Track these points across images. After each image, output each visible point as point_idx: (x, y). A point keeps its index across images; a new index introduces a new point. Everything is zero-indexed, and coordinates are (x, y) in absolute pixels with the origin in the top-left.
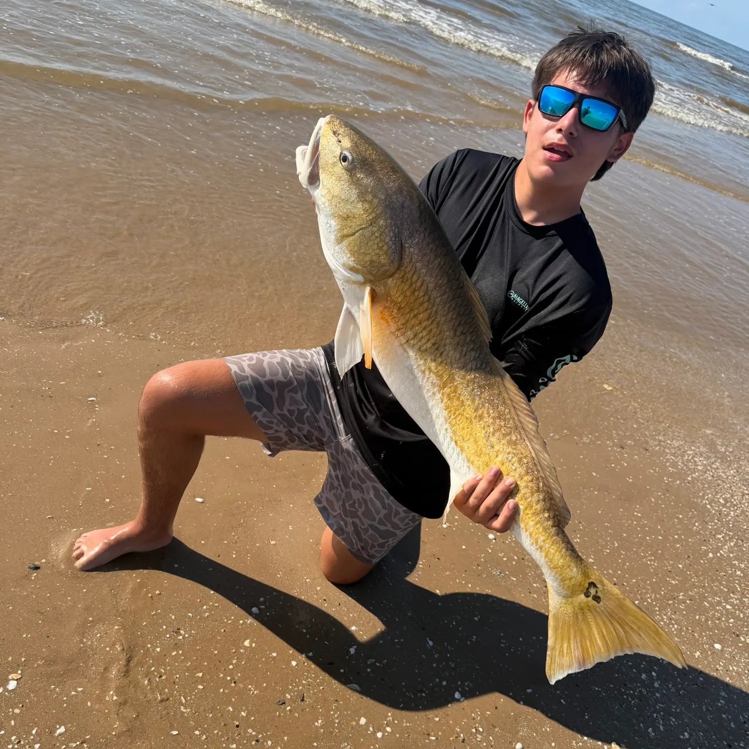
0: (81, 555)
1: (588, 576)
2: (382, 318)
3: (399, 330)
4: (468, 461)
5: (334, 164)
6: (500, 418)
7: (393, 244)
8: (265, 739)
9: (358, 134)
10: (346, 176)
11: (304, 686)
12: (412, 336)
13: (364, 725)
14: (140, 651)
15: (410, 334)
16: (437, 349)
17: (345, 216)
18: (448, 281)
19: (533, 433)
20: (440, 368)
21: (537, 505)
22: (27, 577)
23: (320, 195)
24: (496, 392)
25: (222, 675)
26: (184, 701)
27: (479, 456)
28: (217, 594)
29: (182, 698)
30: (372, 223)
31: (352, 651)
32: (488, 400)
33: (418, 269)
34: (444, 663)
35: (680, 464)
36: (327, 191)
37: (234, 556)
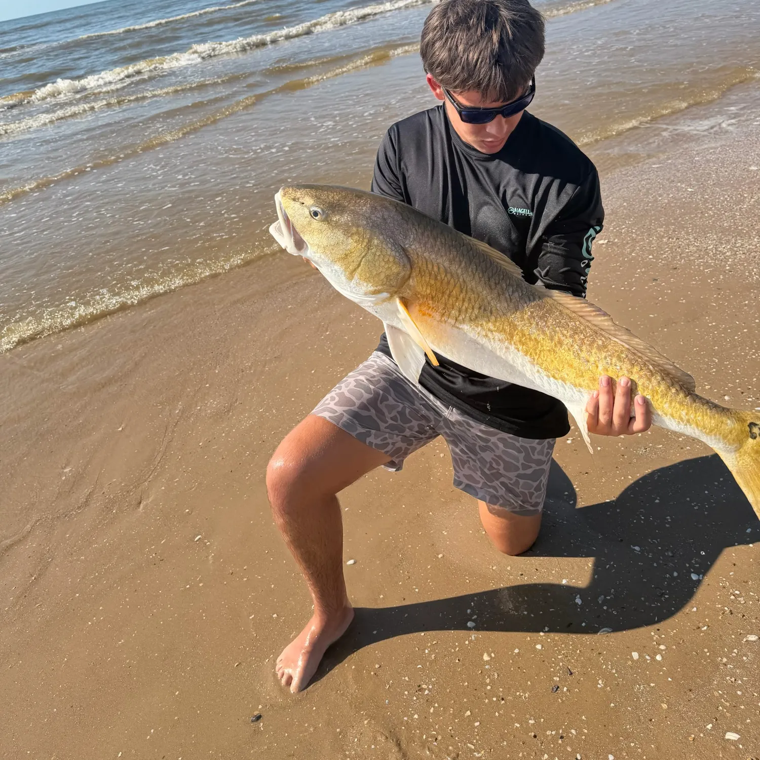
0: (290, 679)
1: (744, 420)
2: (424, 314)
3: (443, 315)
4: (575, 386)
5: (310, 224)
6: (577, 333)
7: (396, 252)
8: (567, 731)
9: (313, 188)
10: (325, 226)
11: (562, 661)
12: (457, 313)
13: (639, 658)
14: (401, 729)
15: (454, 312)
16: (485, 310)
17: (343, 256)
18: (457, 252)
19: (613, 328)
20: (498, 324)
21: (659, 387)
22: (256, 732)
23: (312, 253)
24: (558, 313)
25: (487, 701)
26: (473, 747)
27: (582, 376)
28: (428, 633)
29: (469, 745)
30: (369, 247)
31: (578, 601)
32: (555, 324)
33: (427, 257)
34: (661, 558)
35: (710, 261)
36: (316, 247)
37: (417, 590)
